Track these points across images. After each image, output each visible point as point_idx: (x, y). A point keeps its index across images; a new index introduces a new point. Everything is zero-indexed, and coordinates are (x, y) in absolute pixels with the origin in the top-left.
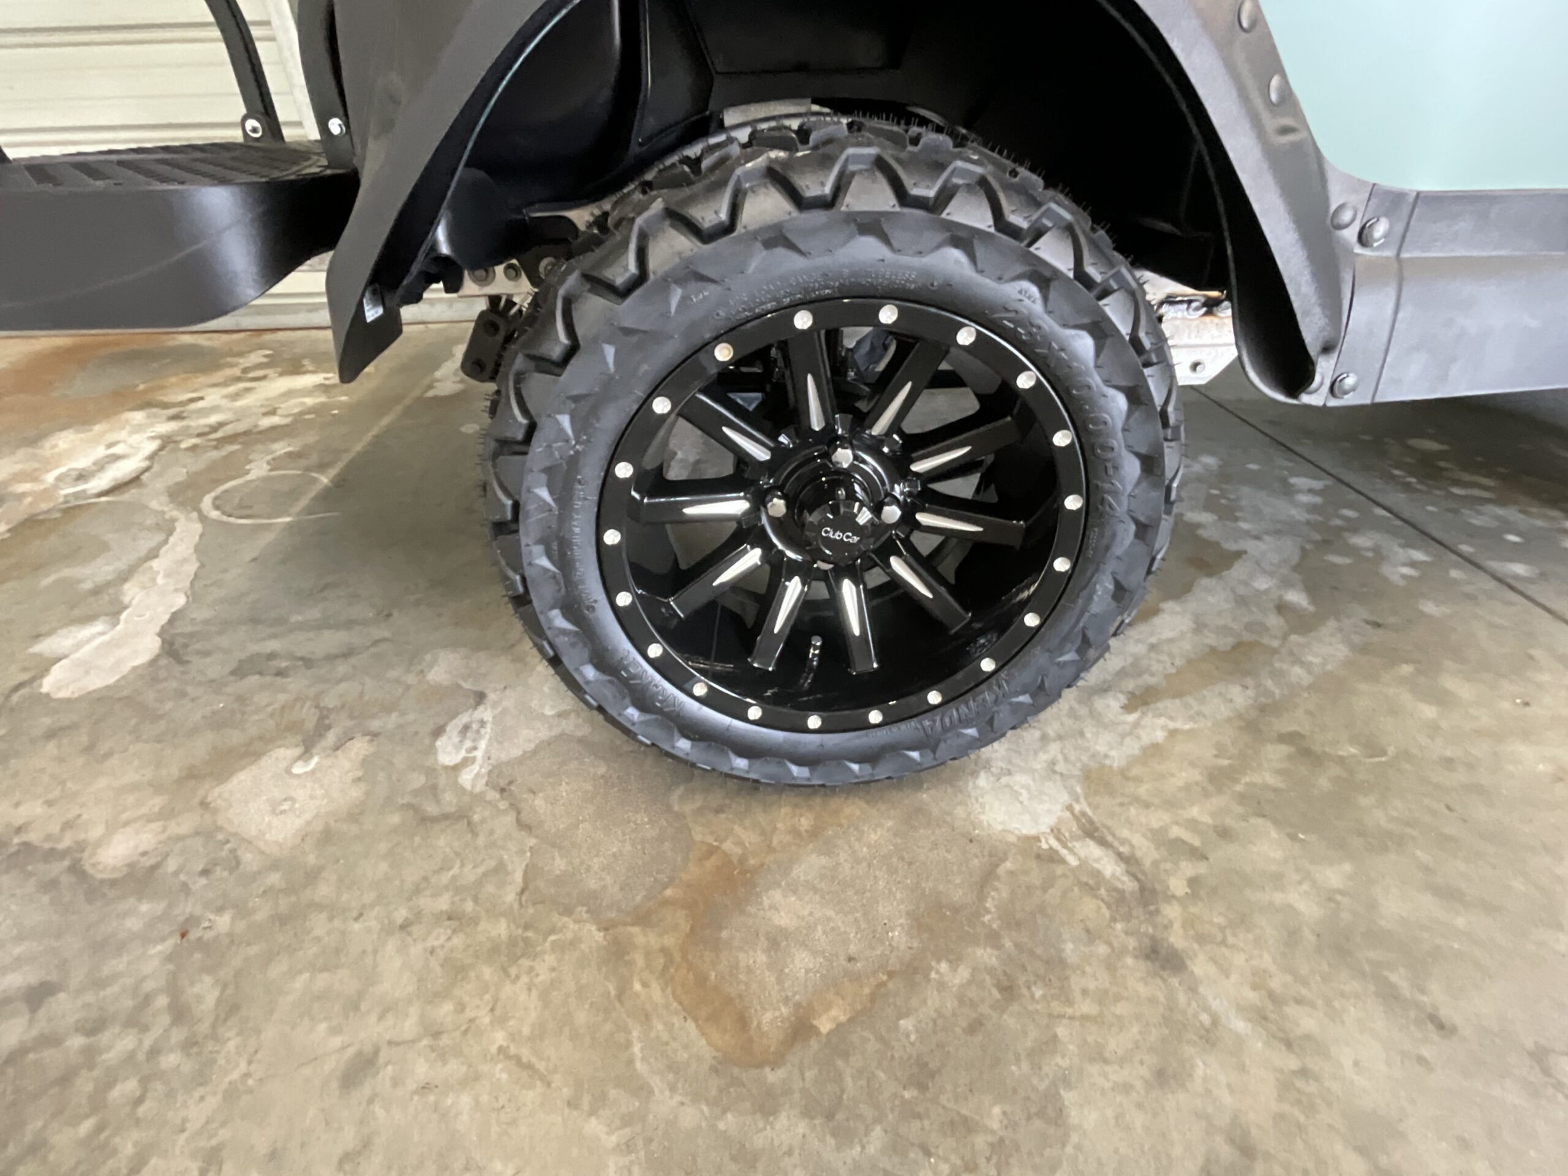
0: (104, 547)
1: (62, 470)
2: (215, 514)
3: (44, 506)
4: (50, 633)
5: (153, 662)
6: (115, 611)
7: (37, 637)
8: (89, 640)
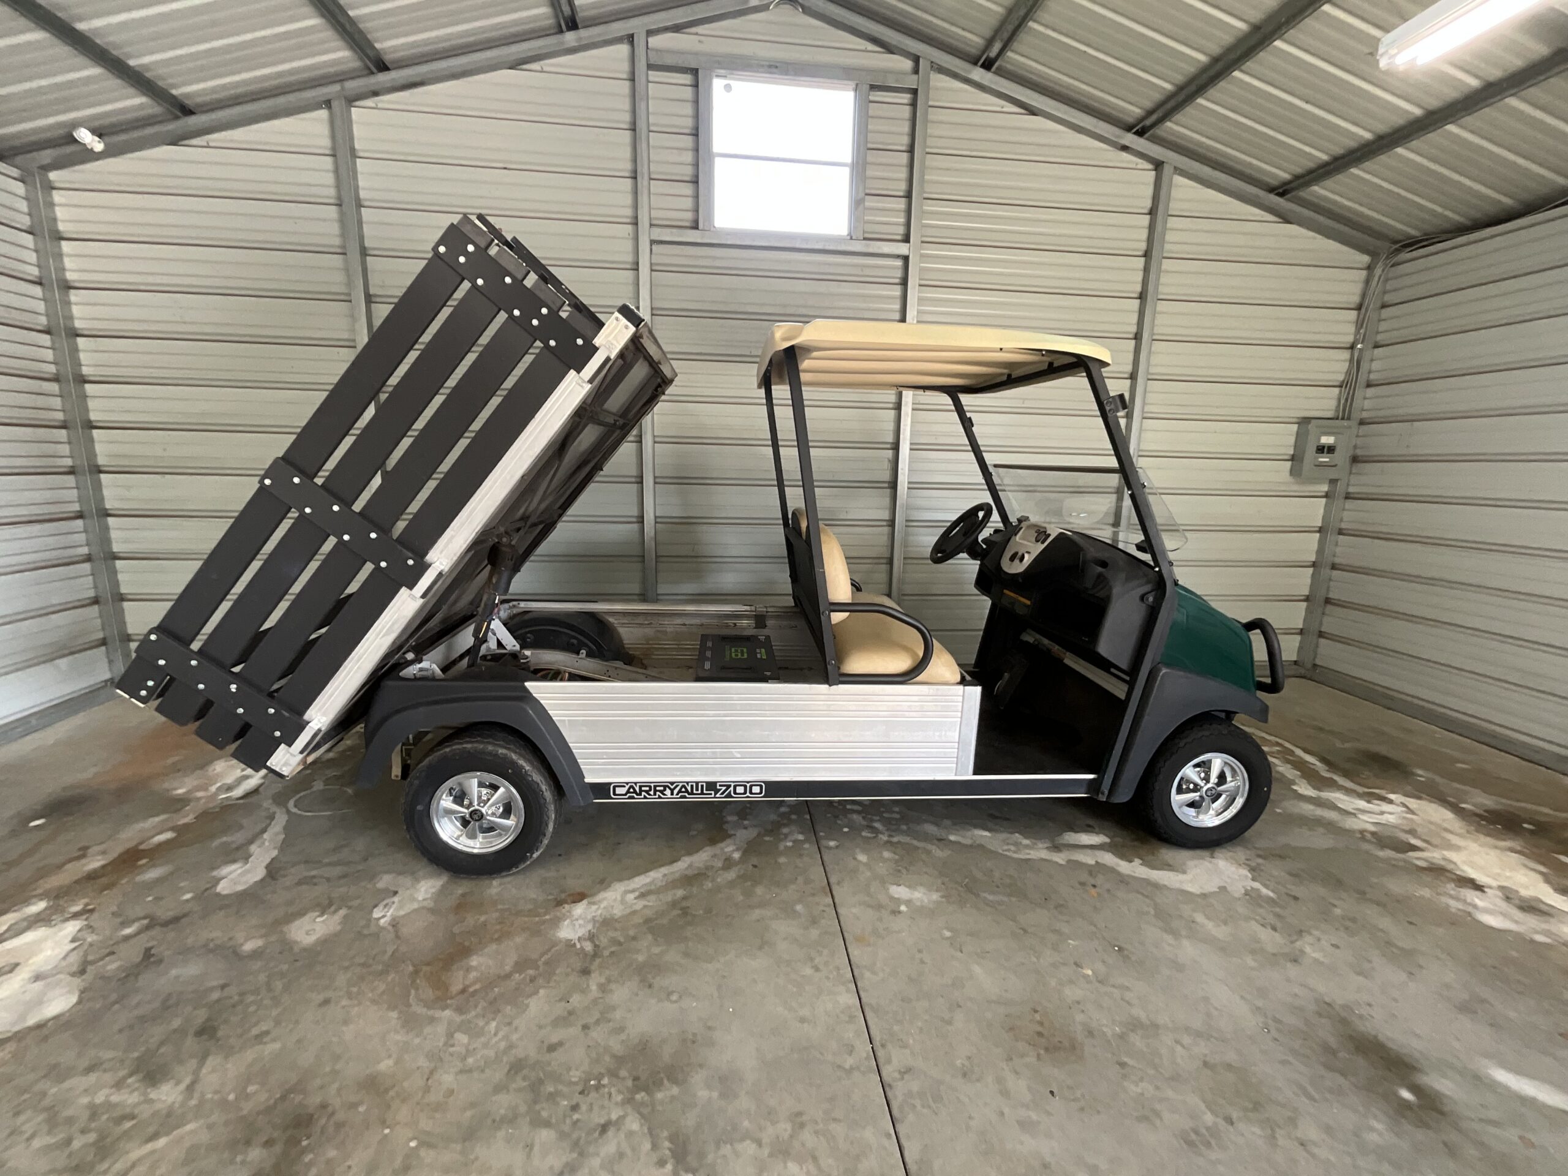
0: (241, 827)
1: (219, 785)
2: (294, 810)
3: (211, 805)
4: (218, 867)
5: (262, 880)
6: (246, 858)
7: (213, 869)
8: (235, 870)
